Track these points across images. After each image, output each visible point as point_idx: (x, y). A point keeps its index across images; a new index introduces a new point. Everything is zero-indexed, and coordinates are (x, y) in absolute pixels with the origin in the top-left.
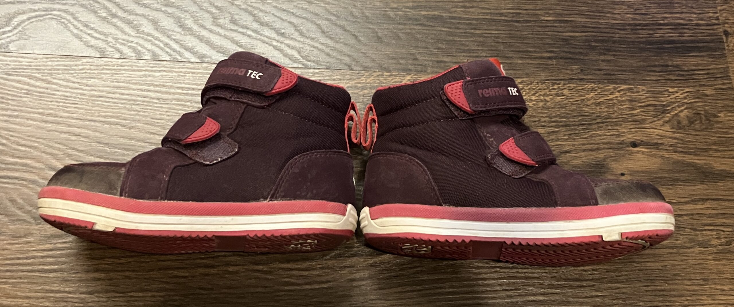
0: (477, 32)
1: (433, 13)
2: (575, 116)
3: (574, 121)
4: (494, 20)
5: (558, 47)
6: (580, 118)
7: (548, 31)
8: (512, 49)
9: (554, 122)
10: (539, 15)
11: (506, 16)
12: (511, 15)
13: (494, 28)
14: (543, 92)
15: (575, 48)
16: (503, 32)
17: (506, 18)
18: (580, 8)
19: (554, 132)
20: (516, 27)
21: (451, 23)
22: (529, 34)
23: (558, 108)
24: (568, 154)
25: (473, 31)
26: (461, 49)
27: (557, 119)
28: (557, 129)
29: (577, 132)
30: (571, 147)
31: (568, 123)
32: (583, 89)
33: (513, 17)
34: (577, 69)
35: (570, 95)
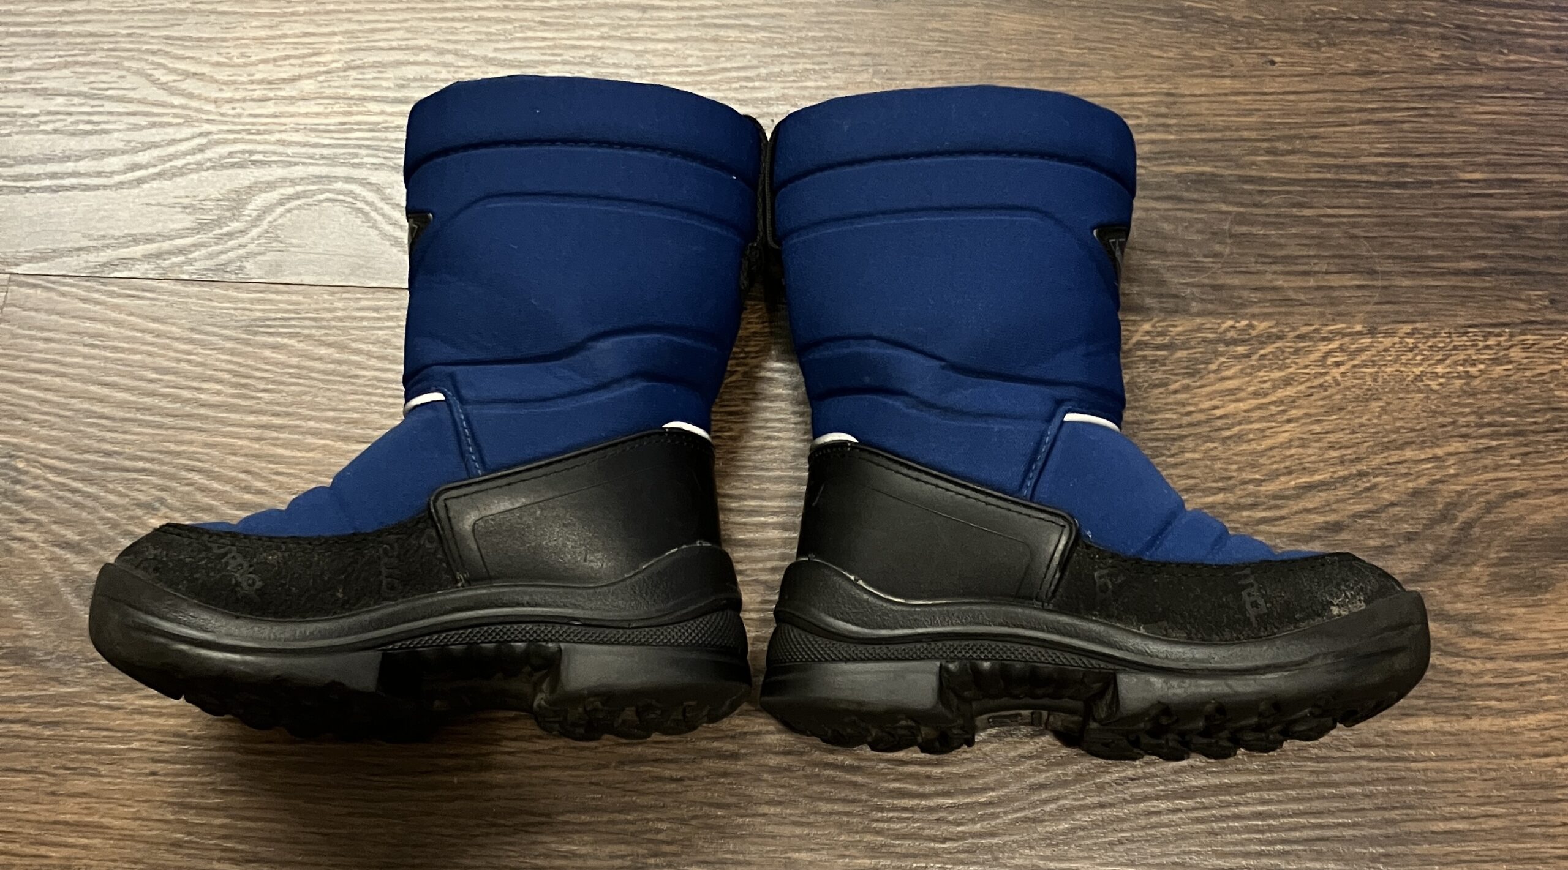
0: (1307, 212)
1: (1199, 169)
2: (1537, 411)
3: (1535, 423)
4: (1344, 183)
5: (1496, 247)
6: (1548, 416)
7: (1473, 208)
8: (1389, 253)
9: (1490, 425)
10: (1452, 168)
11: (1374, 173)
12: (1383, 169)
13: (1345, 201)
14: (1462, 357)
15: (1536, 247)
16: (1366, 212)
17: (1373, 178)
18: (1548, 149)
19: (1488, 449)
20: (1398, 198)
21: (1243, 192)
22: (1425, 216)
23: (1498, 392)
24: (1521, 501)
25: (1295, 211)
26: (1267, 256)
27: (1497, 418)
28: (1494, 443)
29: (1542, 447)
30: (1526, 484)
31: (1521, 428)
32: (1554, 347)
33: (1390, 173)
34: (1541, 298)
35: (1525, 361)
